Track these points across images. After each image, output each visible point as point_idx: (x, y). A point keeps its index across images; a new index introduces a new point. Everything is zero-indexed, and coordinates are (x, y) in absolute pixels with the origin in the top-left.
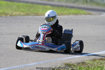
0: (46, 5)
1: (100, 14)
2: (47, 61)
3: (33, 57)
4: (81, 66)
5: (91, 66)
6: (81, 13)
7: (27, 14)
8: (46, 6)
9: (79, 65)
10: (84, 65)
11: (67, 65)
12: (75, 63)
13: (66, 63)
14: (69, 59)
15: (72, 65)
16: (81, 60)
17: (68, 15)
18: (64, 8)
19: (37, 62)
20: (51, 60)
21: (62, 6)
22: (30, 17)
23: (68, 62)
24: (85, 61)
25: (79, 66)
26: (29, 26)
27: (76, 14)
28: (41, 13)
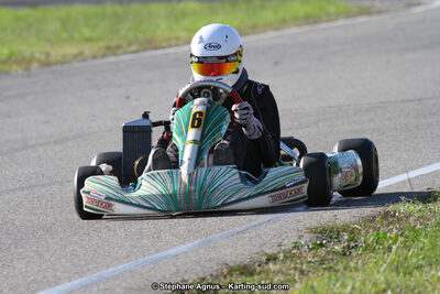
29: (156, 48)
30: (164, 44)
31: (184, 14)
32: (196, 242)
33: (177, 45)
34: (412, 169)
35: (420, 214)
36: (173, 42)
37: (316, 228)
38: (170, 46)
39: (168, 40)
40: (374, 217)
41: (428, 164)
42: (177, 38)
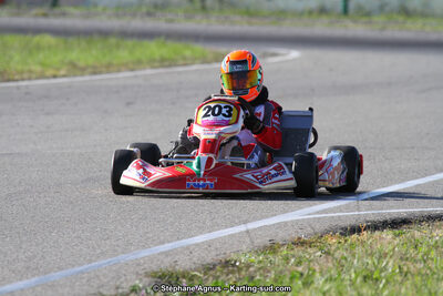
0: (38, 31)
2: (78, 269)
3: (14, 256)
4: (220, 280)
5: (261, 275)
6: (184, 58)
8: (37, 39)
9: (212, 272)
10: (232, 272)
11: (160, 277)
12: (193, 267)
13: (155, 268)
14: (166, 254)
15: (184, 277)
16: (214, 253)
17: (132, 70)
18: (113, 41)
19: (33, 276)
20: (90, 261)
21: (104, 34)
23: (165, 265)
24: (234, 257)
25: (211, 278)
27: (165, 62)
28: (19, 67)
29: (9, 80)
30: (17, 77)
31: (39, 48)
32: (33, 280)
33: (30, 79)
34: (255, 219)
35: (262, 265)
36: (25, 76)
37: (156, 273)
38: (23, 80)
39: (22, 72)
40: (215, 266)
41: (273, 216)
42: (30, 71)
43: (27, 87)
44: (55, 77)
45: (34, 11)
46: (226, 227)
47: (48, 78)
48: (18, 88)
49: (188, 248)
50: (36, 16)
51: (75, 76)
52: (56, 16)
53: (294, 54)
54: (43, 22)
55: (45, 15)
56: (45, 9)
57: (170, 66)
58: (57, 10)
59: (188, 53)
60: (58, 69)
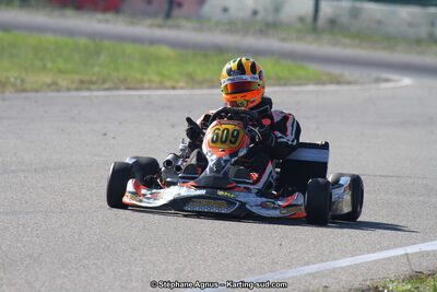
1: (378, 80)
3: (163, 267)
6: (298, 78)
7: (82, 82)
12: (342, 290)
14: (314, 275)
16: (361, 278)
22: (96, 93)
23: (313, 287)
26: (105, 135)
27: (281, 82)
28: (138, 76)
36: (146, 85)
38: (144, 89)
42: (151, 81)
43: (148, 96)
44: (174, 88)
45: (149, 21)
46: (368, 252)
47: (167, 88)
48: (140, 97)
49: (334, 271)
50: (151, 26)
51: (193, 88)
52: (170, 27)
53: (407, 81)
54: (158, 33)
55: (160, 26)
56: (159, 20)
57: (285, 85)
58: (170, 22)
59: (301, 72)
60: (177, 81)
